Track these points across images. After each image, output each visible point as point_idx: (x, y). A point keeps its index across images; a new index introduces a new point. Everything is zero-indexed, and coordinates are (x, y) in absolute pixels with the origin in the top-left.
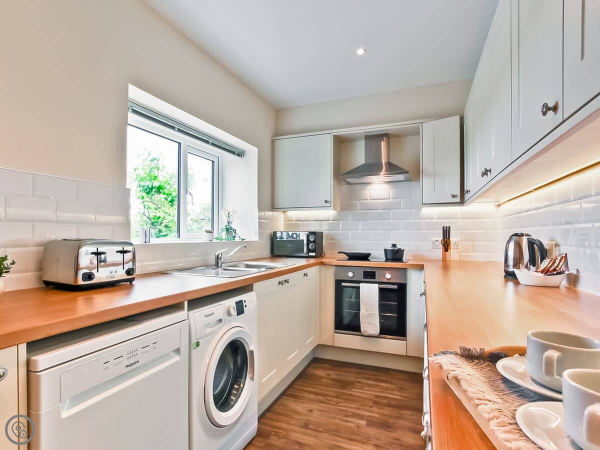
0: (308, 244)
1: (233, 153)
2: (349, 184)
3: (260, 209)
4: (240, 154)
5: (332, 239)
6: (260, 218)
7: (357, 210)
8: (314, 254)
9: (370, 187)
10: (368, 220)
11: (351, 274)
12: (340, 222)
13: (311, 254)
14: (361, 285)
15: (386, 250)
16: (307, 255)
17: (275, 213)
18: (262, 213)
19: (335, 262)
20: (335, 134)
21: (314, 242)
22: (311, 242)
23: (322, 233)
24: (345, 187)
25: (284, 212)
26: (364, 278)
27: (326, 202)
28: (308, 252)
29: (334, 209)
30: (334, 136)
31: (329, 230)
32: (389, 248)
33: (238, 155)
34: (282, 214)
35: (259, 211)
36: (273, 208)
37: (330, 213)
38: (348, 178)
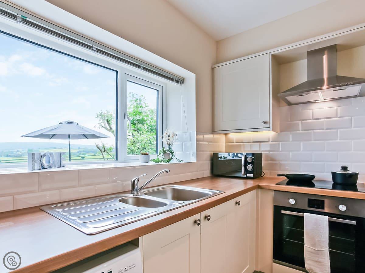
0: (246, 166)
1: (172, 79)
2: (290, 104)
3: (199, 132)
4: (180, 81)
5: (272, 160)
6: (198, 140)
7: (299, 131)
8: (252, 175)
9: (314, 106)
10: (311, 140)
11: (292, 201)
12: (280, 143)
13: (249, 175)
14: (306, 215)
15: (334, 174)
16: (245, 176)
17: (216, 136)
18: (201, 137)
19: (273, 186)
20: (273, 53)
21: (252, 163)
22: (249, 163)
23: (261, 154)
24: (285, 108)
25: (226, 134)
26: (309, 206)
27: (265, 123)
28: (245, 174)
29: (273, 130)
30: (272, 55)
31: (270, 151)
32: (338, 170)
33: (177, 82)
34: (224, 136)
35: (197, 135)
36: (214, 131)
37: (270, 134)
38: (288, 96)
